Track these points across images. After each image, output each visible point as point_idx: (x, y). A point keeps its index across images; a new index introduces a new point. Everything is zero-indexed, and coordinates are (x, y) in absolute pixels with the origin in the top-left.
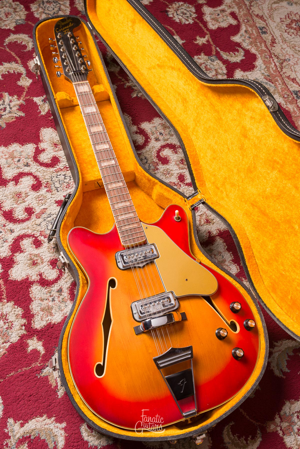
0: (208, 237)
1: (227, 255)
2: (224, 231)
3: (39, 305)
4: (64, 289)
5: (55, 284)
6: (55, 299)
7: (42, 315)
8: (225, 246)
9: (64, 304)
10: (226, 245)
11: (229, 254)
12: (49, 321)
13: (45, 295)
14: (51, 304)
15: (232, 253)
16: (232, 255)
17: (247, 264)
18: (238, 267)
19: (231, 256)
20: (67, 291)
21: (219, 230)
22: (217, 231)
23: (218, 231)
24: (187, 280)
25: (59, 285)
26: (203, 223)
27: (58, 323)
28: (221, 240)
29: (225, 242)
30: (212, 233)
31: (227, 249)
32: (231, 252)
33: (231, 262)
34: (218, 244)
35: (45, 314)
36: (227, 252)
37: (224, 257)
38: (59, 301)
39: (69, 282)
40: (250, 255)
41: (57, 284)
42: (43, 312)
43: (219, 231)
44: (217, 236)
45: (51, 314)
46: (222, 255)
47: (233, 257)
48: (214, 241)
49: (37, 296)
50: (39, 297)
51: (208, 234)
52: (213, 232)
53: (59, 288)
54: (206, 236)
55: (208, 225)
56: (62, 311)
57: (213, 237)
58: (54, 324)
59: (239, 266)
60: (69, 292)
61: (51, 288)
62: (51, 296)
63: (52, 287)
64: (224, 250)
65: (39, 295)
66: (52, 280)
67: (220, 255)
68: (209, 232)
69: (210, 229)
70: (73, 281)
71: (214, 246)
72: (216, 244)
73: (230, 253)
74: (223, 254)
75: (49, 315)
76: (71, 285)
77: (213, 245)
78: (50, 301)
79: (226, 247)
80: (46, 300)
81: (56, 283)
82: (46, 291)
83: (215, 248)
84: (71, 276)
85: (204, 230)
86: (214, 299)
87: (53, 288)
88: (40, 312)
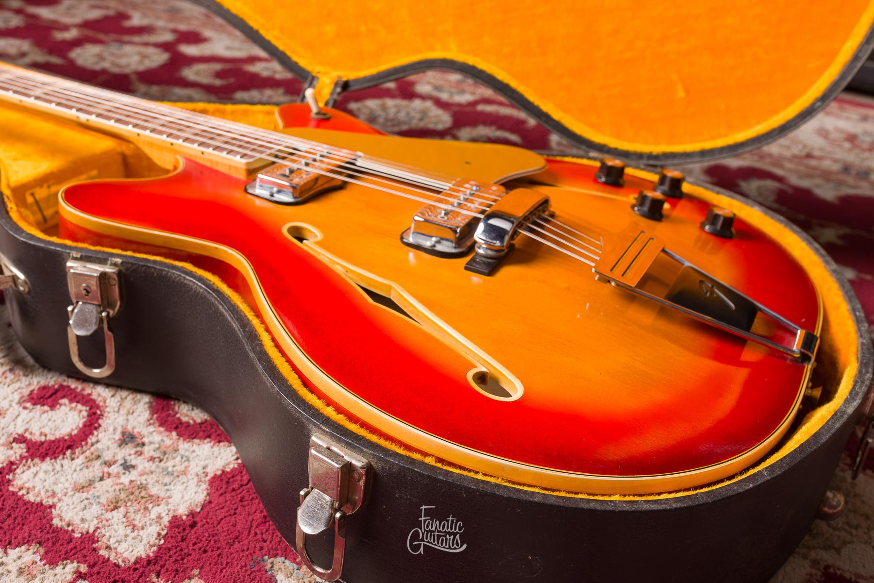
3: (86, 502)
4: (136, 431)
5: (95, 433)
6: (133, 463)
7: (124, 520)
9: (174, 458)
12: (166, 520)
13: (86, 471)
14: (125, 479)
20: (152, 429)
25: (111, 429)
27: (203, 507)
35: (131, 510)
38: (152, 459)
39: (139, 409)
41: (101, 429)
42: (122, 510)
45: (156, 500)
49: (58, 489)
50: (67, 485)
53: (118, 436)
56: (184, 473)
58: (192, 514)
60: (162, 429)
61: (93, 449)
62: (109, 464)
63: (92, 445)
65: (63, 479)
66: (75, 432)
70: (150, 402)
75: (150, 506)
76: (152, 414)
78: (118, 476)
80: (102, 479)
81: (96, 428)
82: (80, 460)
84: (131, 396)
87: (99, 446)
88: (109, 515)
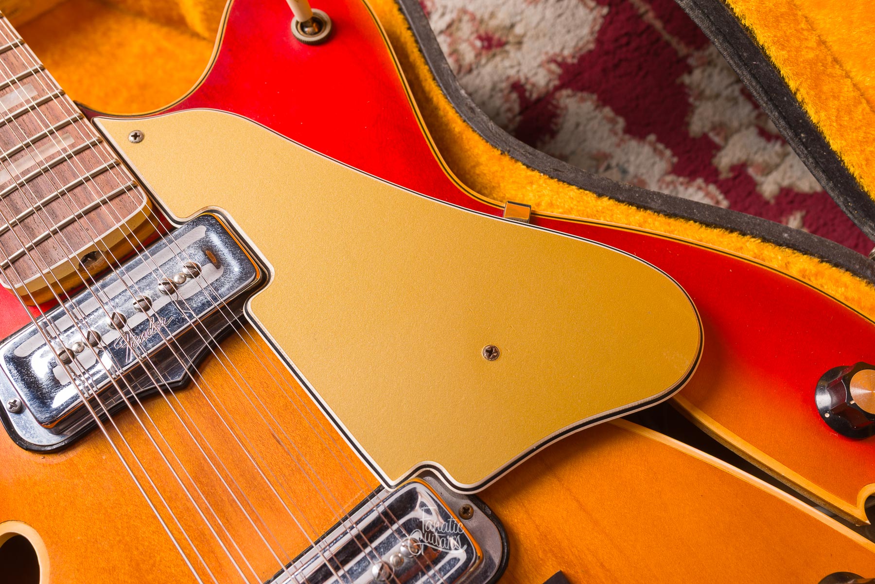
0: (517, 108)
1: (638, 154)
2: (582, 59)
8: (613, 121)
10: (618, 111)
11: (647, 150)
15: (660, 140)
16: (661, 146)
17: (814, 118)
18: (712, 188)
19: (661, 154)
21: (555, 61)
22: (550, 72)
23: (553, 67)
24: (492, 353)
26: (469, 56)
28: (583, 100)
29: (604, 101)
30: (528, 87)
31: (628, 131)
32: (652, 137)
33: (669, 178)
34: (578, 125)
36: (633, 144)
37: (632, 169)
40: (811, 55)
43: (560, 65)
44: (557, 88)
46: (614, 163)
47: (668, 153)
48: (554, 115)
51: (514, 96)
52: (533, 80)
54: (509, 110)
55: (498, 59)
57: (539, 100)
59: (716, 182)
64: (615, 139)
67: (608, 167)
68: (517, 87)
69: (512, 72)
71: (562, 136)
72: (569, 123)
73: (650, 144)
74: (619, 157)
77: (553, 134)
79: (621, 122)
83: (572, 146)
85: (489, 86)
86: (700, 404)
